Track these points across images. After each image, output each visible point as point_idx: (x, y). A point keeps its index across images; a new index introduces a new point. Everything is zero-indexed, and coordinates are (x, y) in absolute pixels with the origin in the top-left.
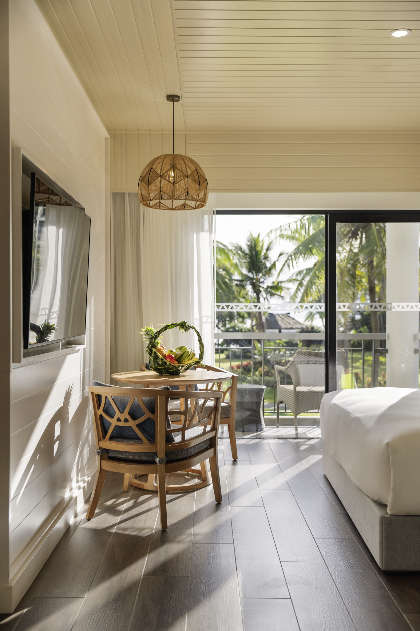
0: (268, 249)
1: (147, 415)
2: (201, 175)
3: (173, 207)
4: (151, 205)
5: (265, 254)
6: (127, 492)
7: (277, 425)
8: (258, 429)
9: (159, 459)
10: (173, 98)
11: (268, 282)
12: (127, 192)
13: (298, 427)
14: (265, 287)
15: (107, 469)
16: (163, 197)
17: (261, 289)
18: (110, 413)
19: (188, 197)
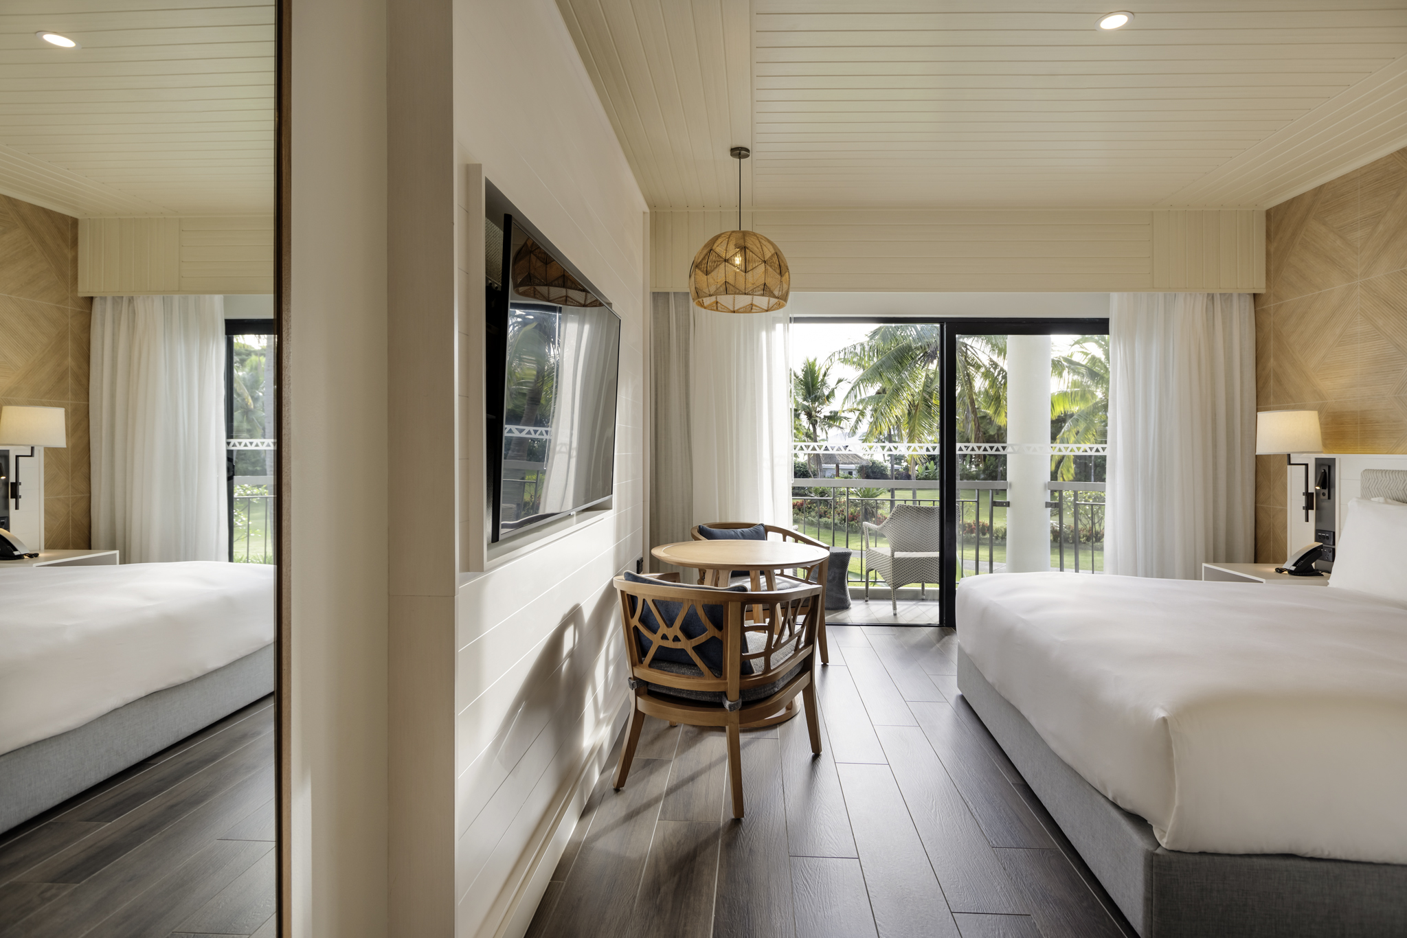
0: (825, 375)
1: (711, 631)
2: (782, 261)
3: (735, 309)
4: (705, 304)
5: (823, 380)
7: (866, 599)
8: (845, 607)
9: (730, 703)
10: (739, 152)
11: (826, 410)
12: (673, 291)
13: (897, 602)
14: (822, 417)
15: (647, 712)
17: (818, 419)
18: (650, 625)
19: (765, 292)
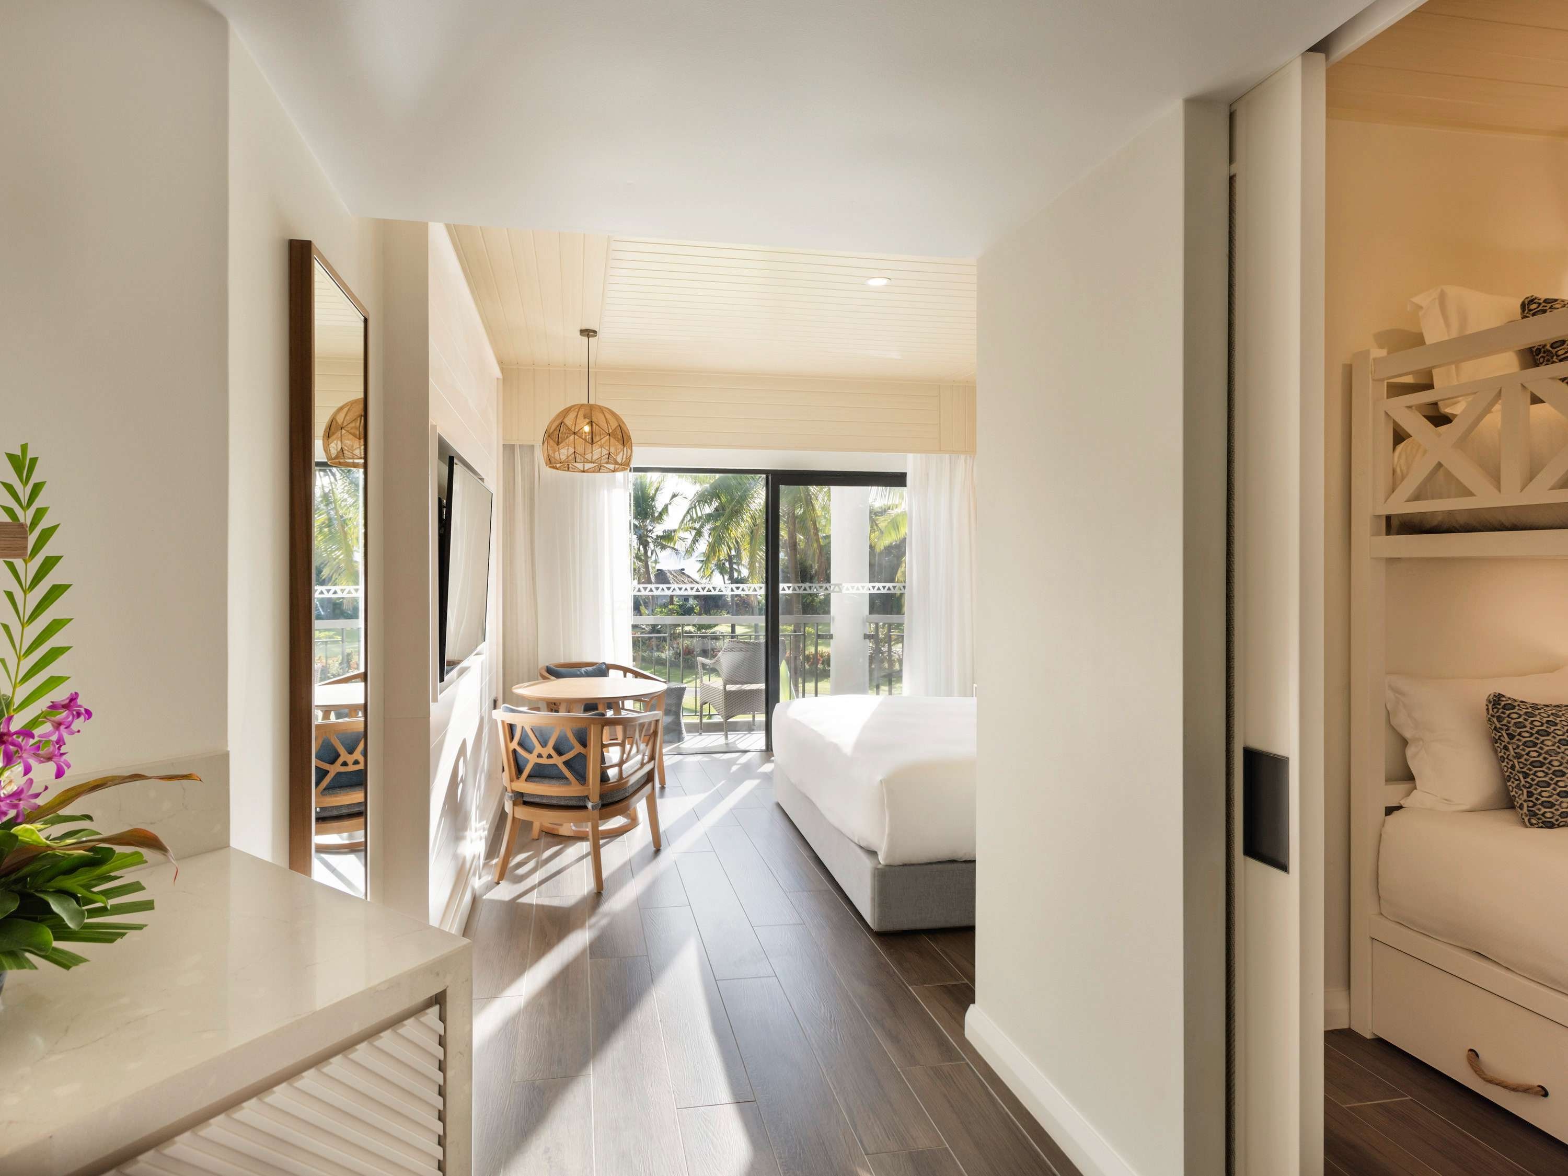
0: (657, 490)
1: (578, 749)
2: (625, 431)
3: (585, 469)
5: (655, 497)
6: (538, 839)
7: (700, 731)
8: (680, 738)
9: (592, 803)
10: (588, 333)
11: (659, 530)
12: (517, 443)
13: (728, 733)
14: (655, 537)
15: (519, 817)
16: (578, 460)
17: (649, 539)
18: (526, 747)
19: (609, 461)
